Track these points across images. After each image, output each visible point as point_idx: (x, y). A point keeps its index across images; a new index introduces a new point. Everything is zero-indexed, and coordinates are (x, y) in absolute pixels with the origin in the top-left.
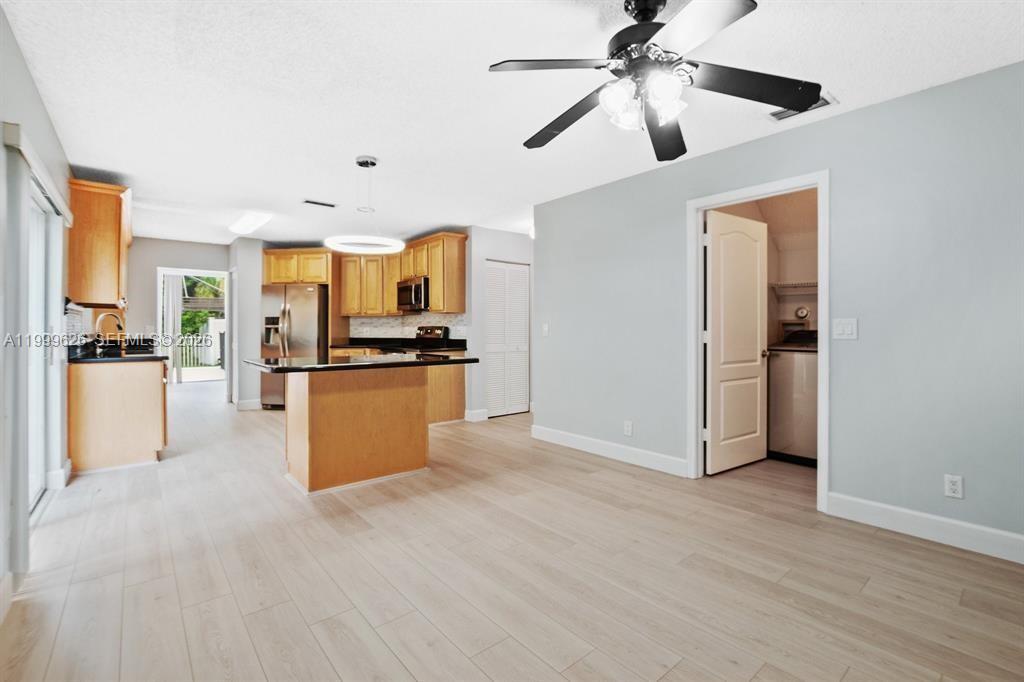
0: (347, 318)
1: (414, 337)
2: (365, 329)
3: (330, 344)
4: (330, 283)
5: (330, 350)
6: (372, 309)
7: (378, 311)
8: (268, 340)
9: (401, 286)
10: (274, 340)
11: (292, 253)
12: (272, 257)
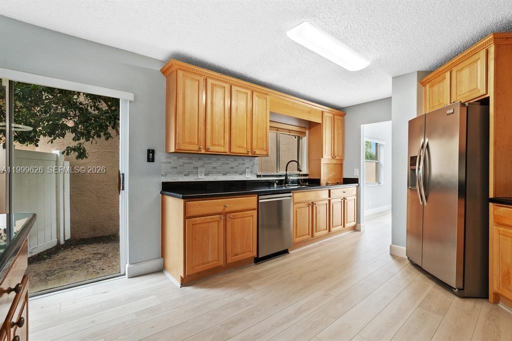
4: (491, 94)
5: (491, 205)
11: (444, 72)
12: (428, 86)
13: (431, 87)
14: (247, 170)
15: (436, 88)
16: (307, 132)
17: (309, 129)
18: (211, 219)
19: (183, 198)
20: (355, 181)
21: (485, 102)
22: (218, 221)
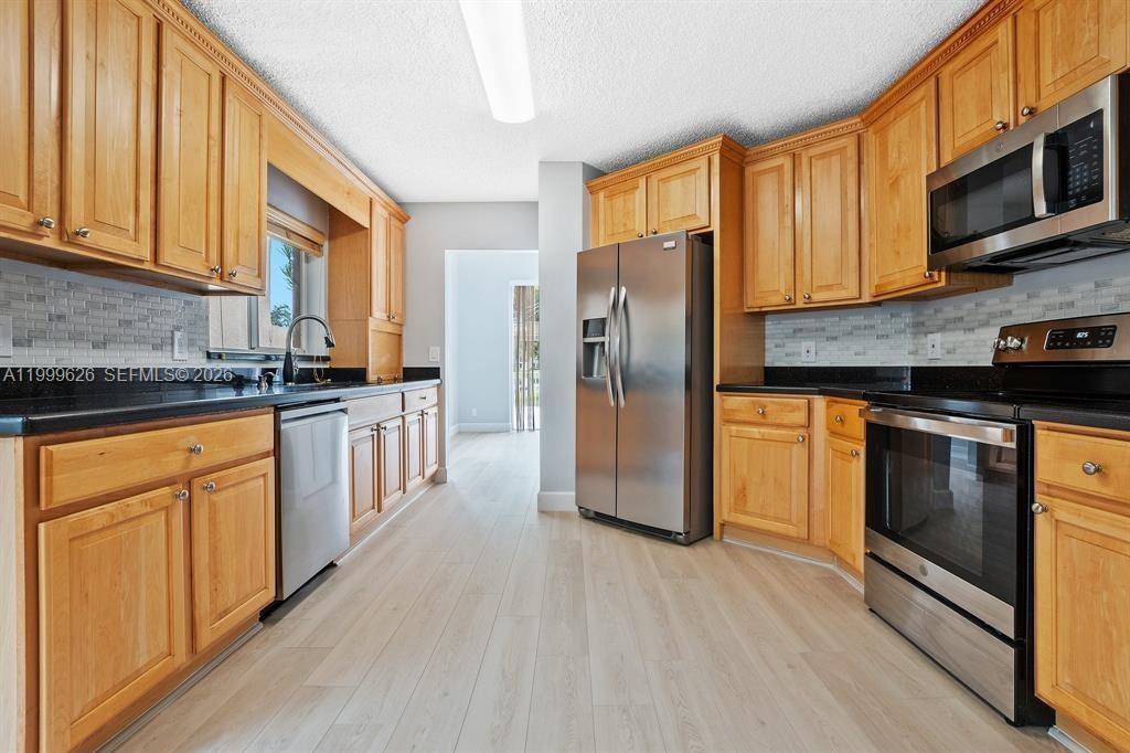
0: (760, 316)
1: (986, 360)
2: (805, 345)
3: (717, 381)
4: (716, 228)
5: (716, 395)
6: (828, 287)
7: (847, 292)
8: (589, 372)
9: (939, 184)
10: (601, 372)
11: (636, 176)
12: (601, 195)
13: (610, 197)
14: (178, 335)
15: (619, 202)
16: (326, 245)
17: (331, 238)
18: (144, 502)
19: (29, 429)
20: (432, 373)
21: (707, 238)
22: (167, 508)
